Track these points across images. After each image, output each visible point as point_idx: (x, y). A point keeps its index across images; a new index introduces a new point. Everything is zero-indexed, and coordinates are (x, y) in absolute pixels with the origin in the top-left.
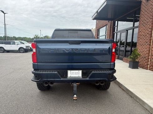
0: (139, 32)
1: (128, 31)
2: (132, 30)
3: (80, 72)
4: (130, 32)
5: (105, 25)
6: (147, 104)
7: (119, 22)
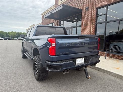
0: (82, 30)
1: (73, 28)
2: (76, 28)
3: (83, 59)
4: (74, 29)
5: (51, 22)
6: (113, 73)
7: (64, 21)
